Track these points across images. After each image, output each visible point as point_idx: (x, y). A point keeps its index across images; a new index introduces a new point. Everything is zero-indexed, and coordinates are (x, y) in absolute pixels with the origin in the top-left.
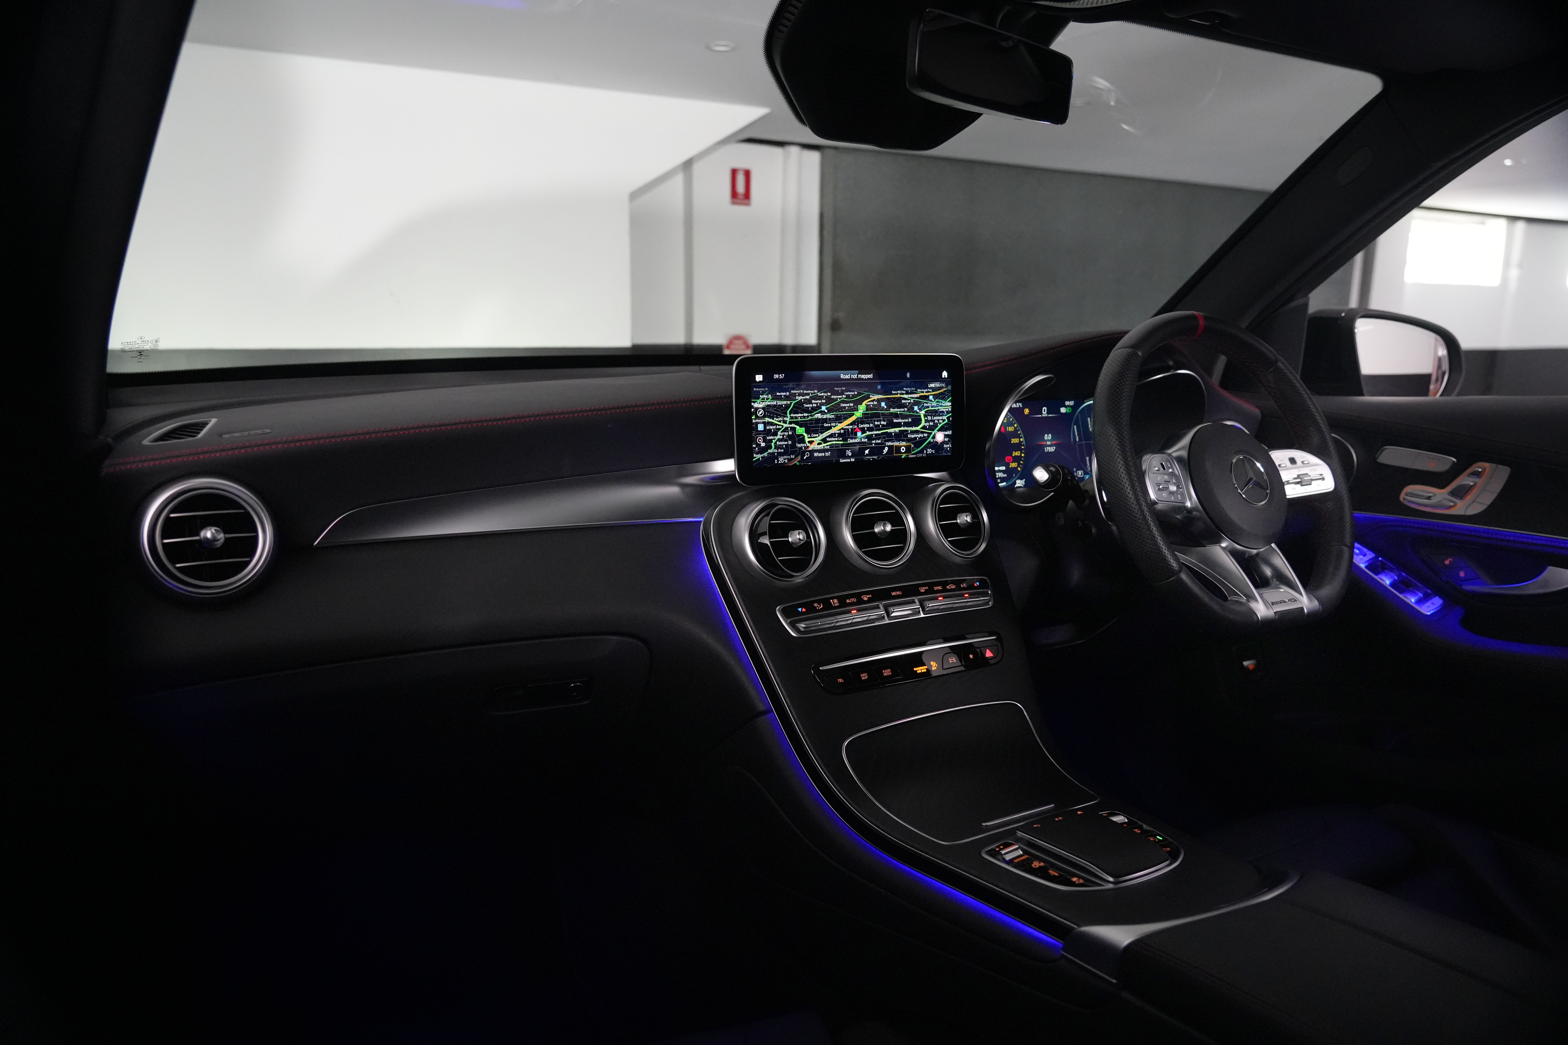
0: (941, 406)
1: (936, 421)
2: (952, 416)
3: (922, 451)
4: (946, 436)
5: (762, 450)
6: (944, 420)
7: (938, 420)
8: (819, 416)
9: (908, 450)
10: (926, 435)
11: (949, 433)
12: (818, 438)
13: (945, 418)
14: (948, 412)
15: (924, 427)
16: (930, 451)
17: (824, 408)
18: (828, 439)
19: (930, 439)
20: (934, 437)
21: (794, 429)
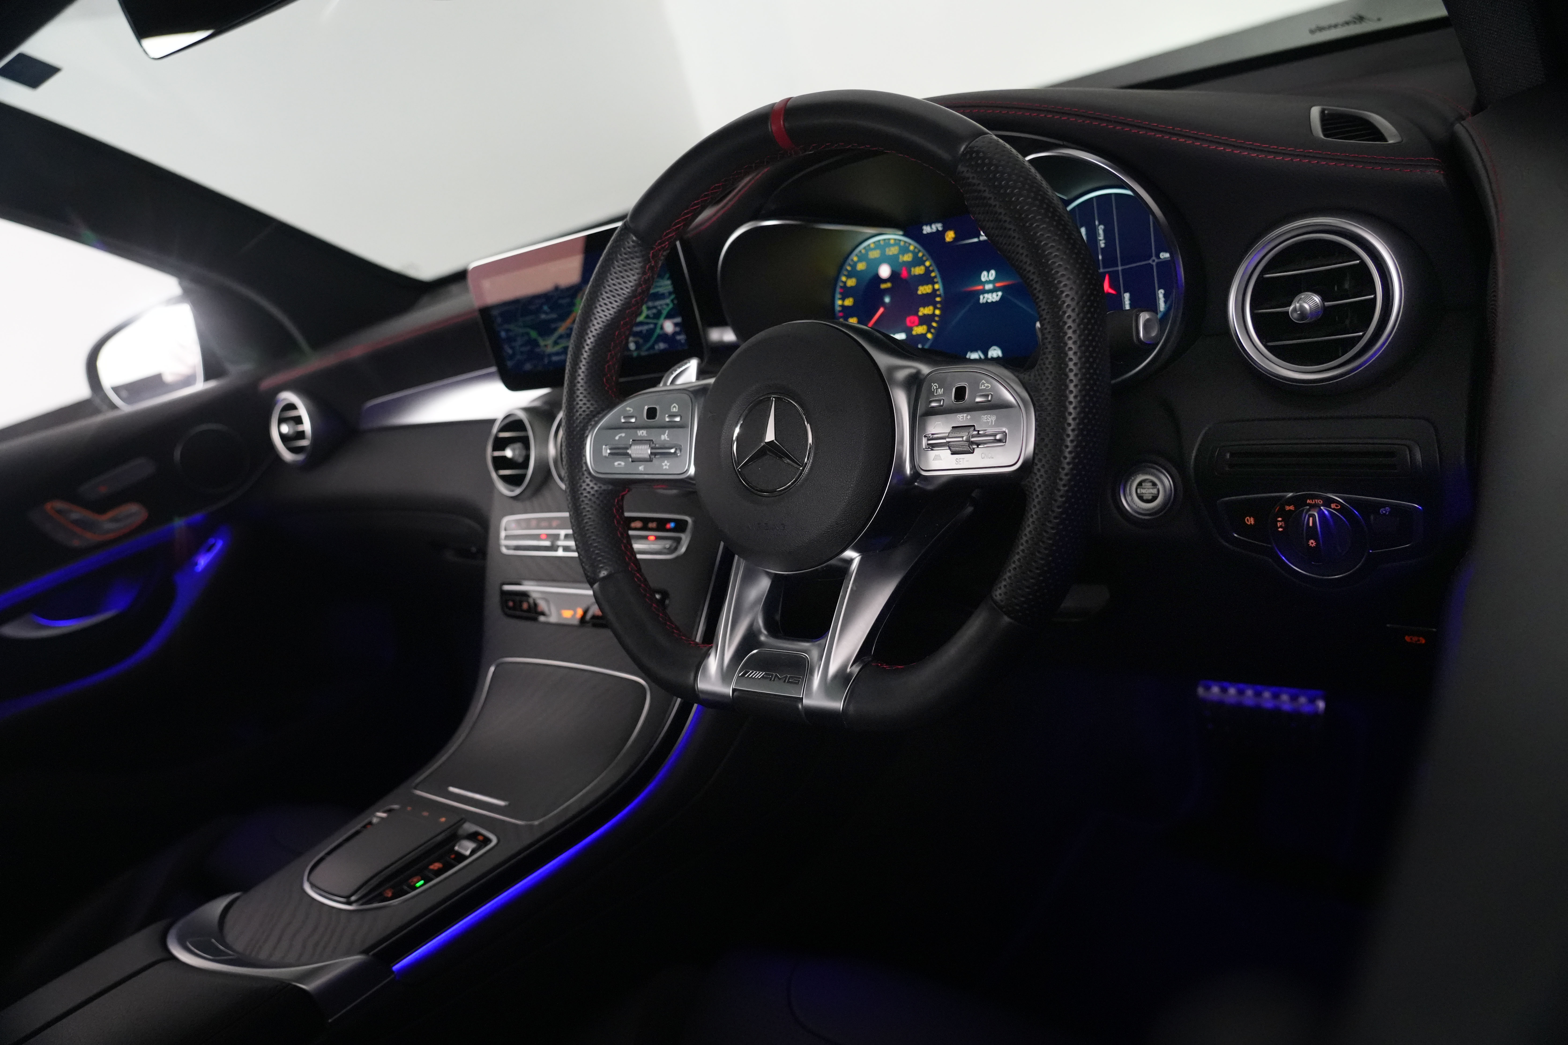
0: (660, 286)
1: (659, 308)
2: (676, 298)
3: (652, 347)
4: (676, 325)
5: (511, 357)
6: (667, 305)
7: (661, 305)
8: (543, 316)
9: (638, 346)
10: (652, 326)
11: (678, 320)
12: (550, 341)
13: (668, 301)
14: (670, 293)
15: (647, 317)
16: (662, 346)
17: (545, 308)
18: (559, 341)
19: (658, 331)
20: (662, 328)
21: (528, 334)
